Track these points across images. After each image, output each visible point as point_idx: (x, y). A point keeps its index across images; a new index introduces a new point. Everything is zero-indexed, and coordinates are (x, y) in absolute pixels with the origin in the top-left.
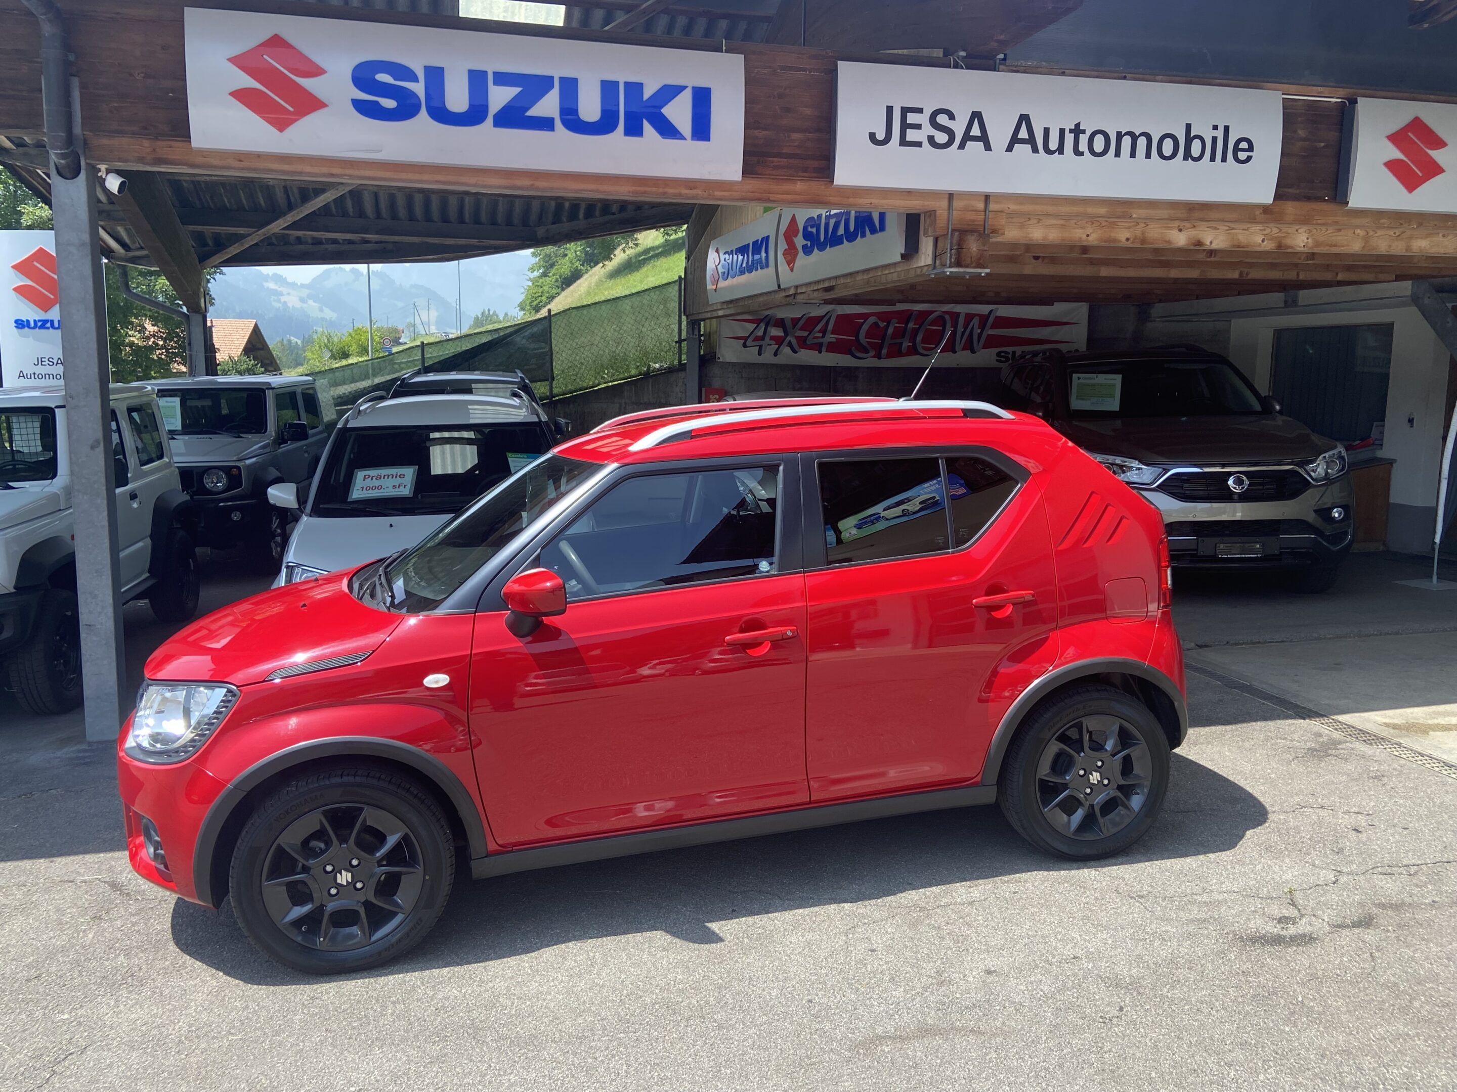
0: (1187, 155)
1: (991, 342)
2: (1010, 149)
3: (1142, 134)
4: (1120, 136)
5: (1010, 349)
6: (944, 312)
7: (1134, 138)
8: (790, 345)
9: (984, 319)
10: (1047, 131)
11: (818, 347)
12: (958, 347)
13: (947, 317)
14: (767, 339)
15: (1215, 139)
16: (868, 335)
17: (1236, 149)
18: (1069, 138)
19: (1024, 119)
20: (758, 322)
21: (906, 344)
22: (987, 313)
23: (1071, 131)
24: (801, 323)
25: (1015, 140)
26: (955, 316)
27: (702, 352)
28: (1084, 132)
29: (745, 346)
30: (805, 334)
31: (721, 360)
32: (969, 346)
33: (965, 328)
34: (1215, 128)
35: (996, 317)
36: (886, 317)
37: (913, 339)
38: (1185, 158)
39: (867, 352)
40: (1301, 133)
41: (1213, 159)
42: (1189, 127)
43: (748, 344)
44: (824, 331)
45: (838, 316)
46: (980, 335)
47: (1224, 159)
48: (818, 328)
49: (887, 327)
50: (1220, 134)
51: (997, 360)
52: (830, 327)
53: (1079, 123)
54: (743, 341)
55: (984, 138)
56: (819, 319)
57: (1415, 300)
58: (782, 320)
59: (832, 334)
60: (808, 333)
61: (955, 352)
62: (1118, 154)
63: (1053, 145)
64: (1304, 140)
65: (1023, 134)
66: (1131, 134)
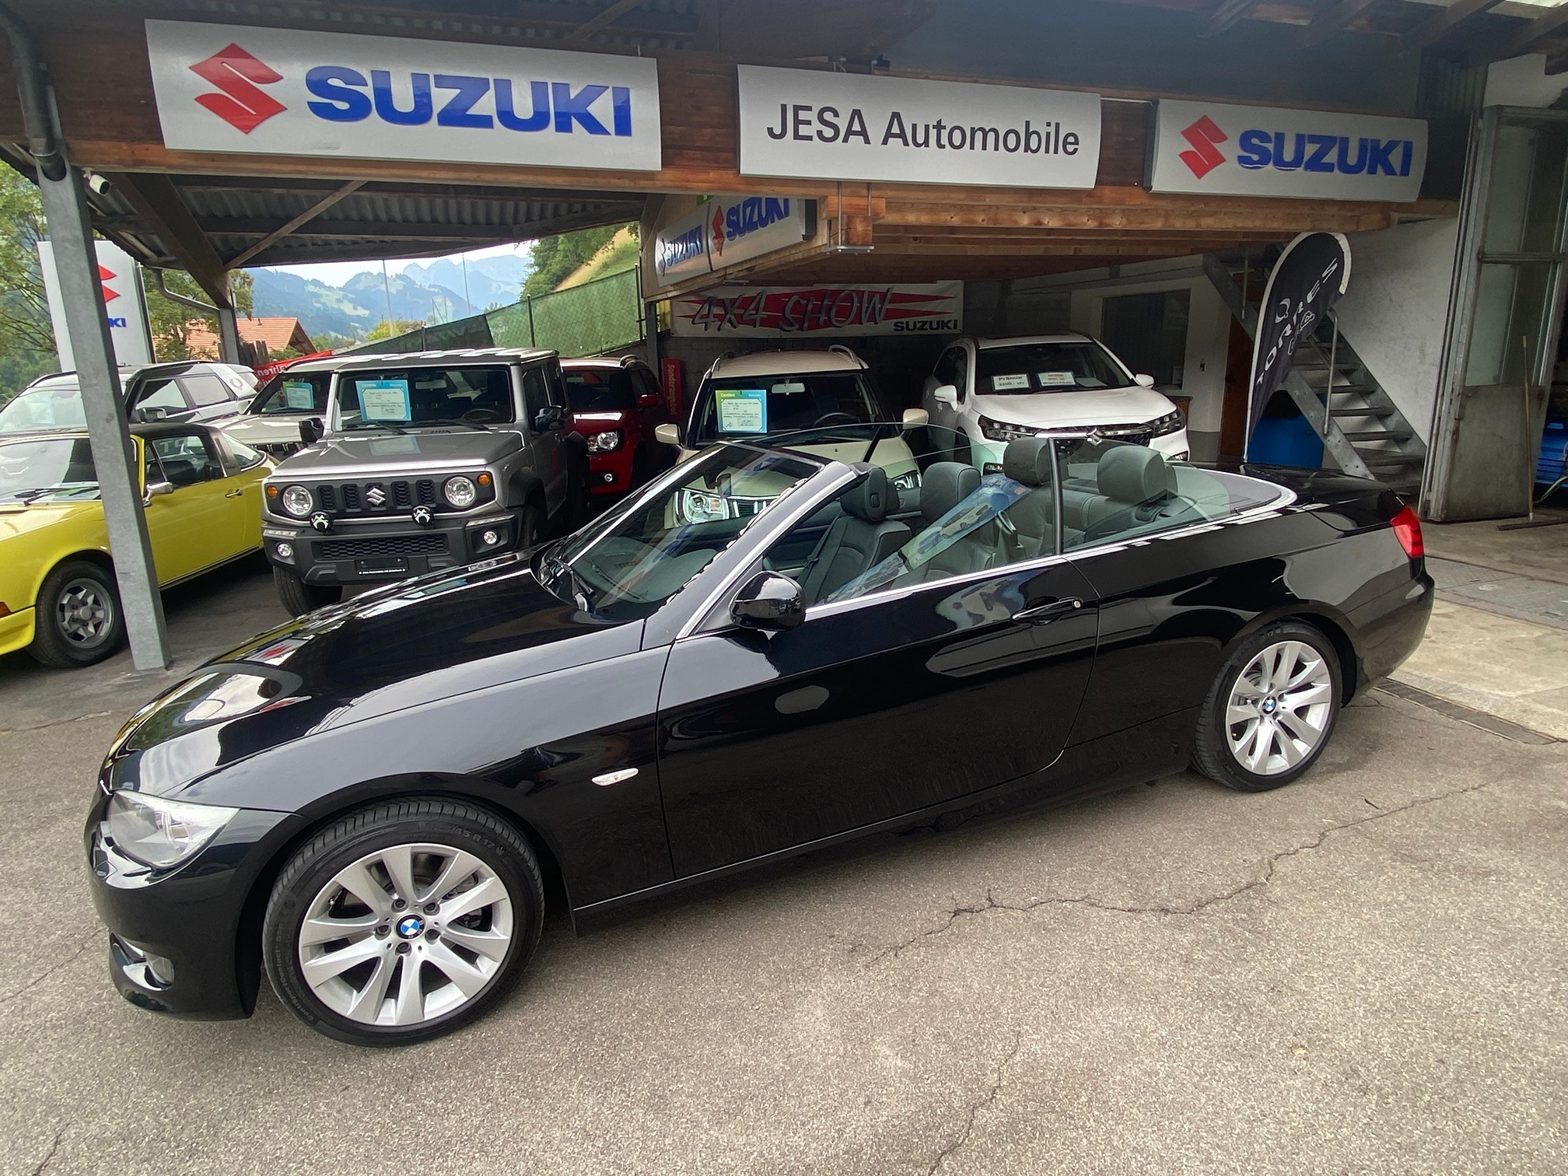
1: (890, 314)
2: (885, 142)
3: (991, 130)
4: (973, 131)
5: (904, 320)
6: (849, 290)
7: (985, 134)
8: (730, 321)
9: (883, 296)
10: (914, 127)
11: (753, 323)
12: (864, 318)
13: (854, 295)
14: (711, 316)
15: (1048, 134)
16: (792, 312)
17: (1065, 143)
18: (933, 133)
19: (896, 116)
21: (823, 318)
22: (886, 291)
23: (934, 127)
24: (738, 303)
25: (889, 135)
26: (861, 294)
27: (659, 330)
28: (944, 128)
29: (693, 323)
31: (673, 335)
33: (869, 304)
34: (1049, 124)
35: (893, 293)
36: (805, 296)
37: (828, 314)
38: (1026, 150)
39: (792, 326)
40: (1117, 129)
41: (1047, 151)
42: (1028, 123)
43: (696, 321)
44: (757, 309)
45: (767, 296)
46: (880, 310)
47: (1056, 152)
48: (752, 306)
49: (807, 304)
50: (1052, 130)
51: (894, 329)
53: (940, 120)
54: (691, 319)
55: (863, 133)
56: (752, 299)
57: (1206, 269)
58: (723, 300)
59: (764, 311)
60: (744, 310)
61: (861, 324)
62: (972, 147)
63: (920, 139)
64: (1118, 135)
65: (896, 129)
66: (981, 129)
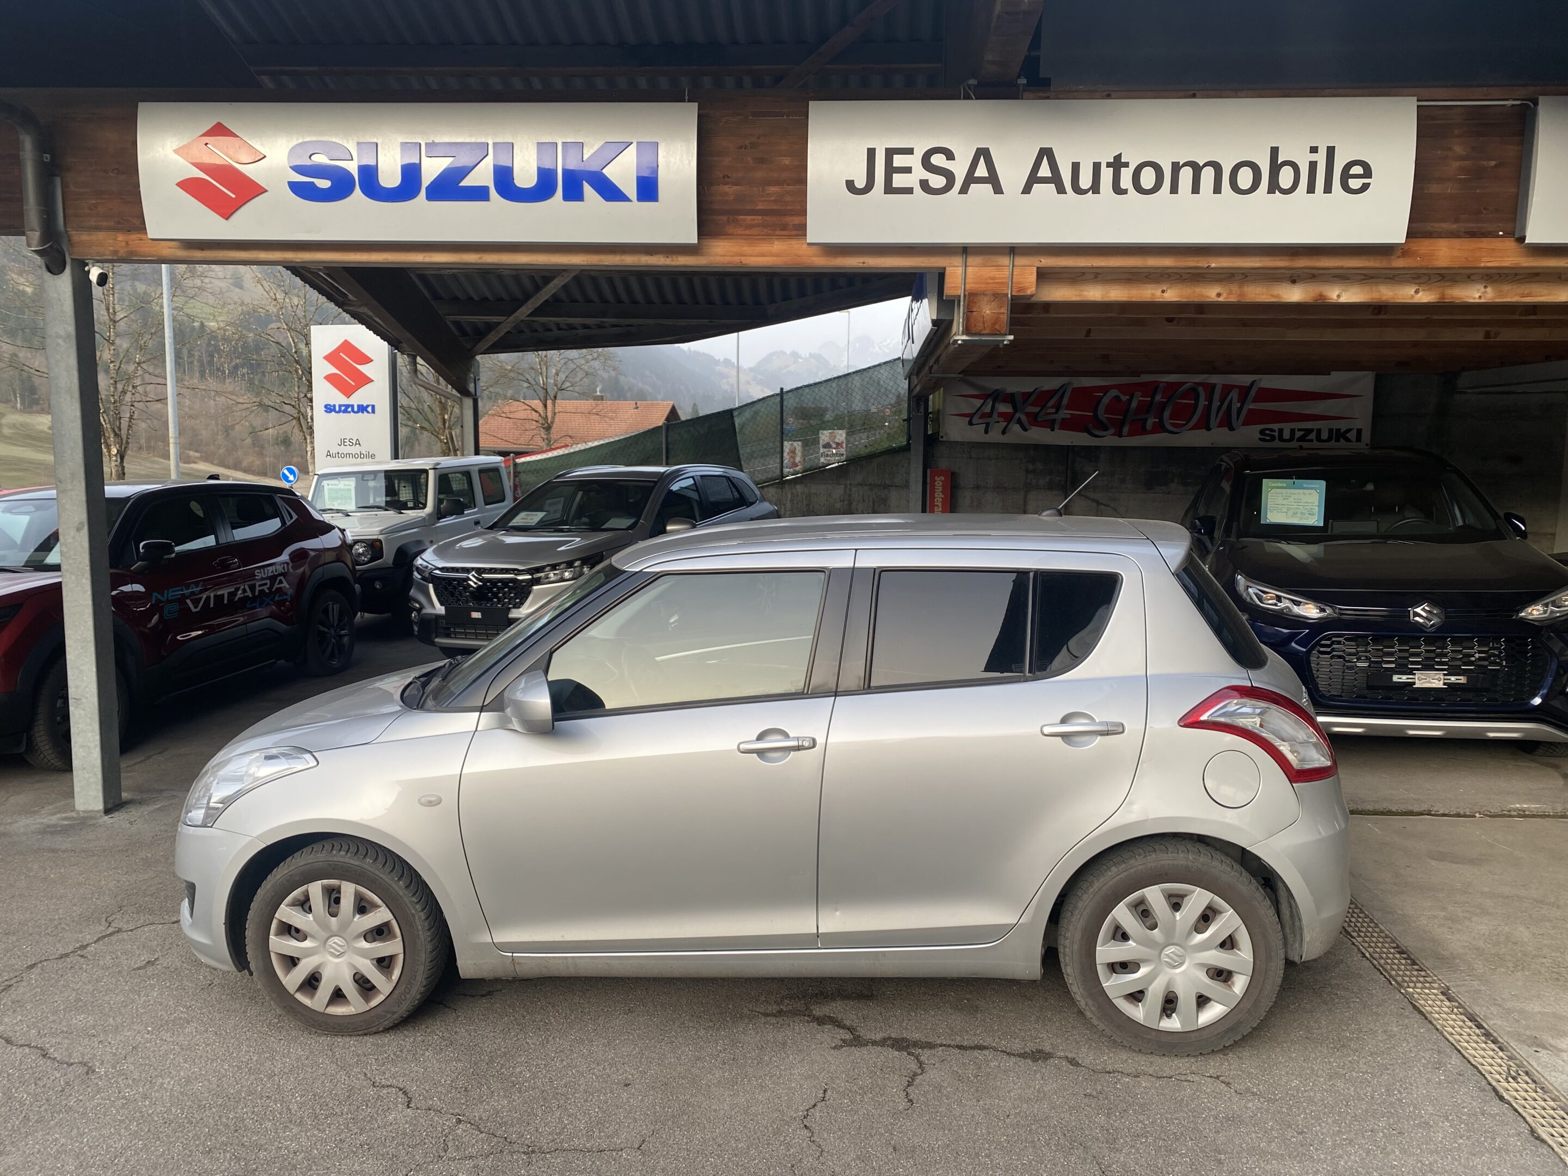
0: (1274, 187)
1: (1253, 418)
2: (1027, 190)
3: (1208, 164)
4: (1176, 167)
5: (1276, 427)
6: (1195, 383)
7: (1197, 169)
8: (1019, 422)
9: (1244, 392)
10: (1076, 167)
11: (1051, 425)
12: (1214, 421)
13: (1201, 389)
14: (995, 415)
15: (1313, 166)
16: (1108, 410)
17: (1346, 175)
18: (1107, 175)
19: (1046, 153)
20: (985, 397)
21: (1150, 422)
22: (1248, 385)
23: (1109, 165)
24: (1032, 398)
25: (1033, 179)
26: (1210, 388)
27: (930, 432)
28: (1126, 165)
29: (970, 423)
30: (1036, 409)
31: (944, 439)
32: (1227, 423)
33: (1222, 401)
34: (1314, 150)
35: (1260, 388)
36: (1128, 389)
37: (1160, 415)
38: (1271, 191)
39: (1106, 429)
40: (1458, 149)
41: (1311, 189)
42: (1274, 151)
43: (975, 420)
44: (1058, 407)
45: (1074, 389)
46: (1239, 411)
47: (1328, 189)
48: (1052, 402)
49: (1130, 401)
50: (1321, 158)
51: (1260, 439)
52: (1065, 401)
53: (1120, 155)
54: (968, 419)
55: (993, 180)
56: (1052, 393)
58: (1012, 395)
59: (1066, 409)
60: (1040, 408)
61: (1209, 429)
62: (1174, 189)
63: (1085, 181)
64: (1462, 158)
65: (1045, 171)
66: (1192, 164)
